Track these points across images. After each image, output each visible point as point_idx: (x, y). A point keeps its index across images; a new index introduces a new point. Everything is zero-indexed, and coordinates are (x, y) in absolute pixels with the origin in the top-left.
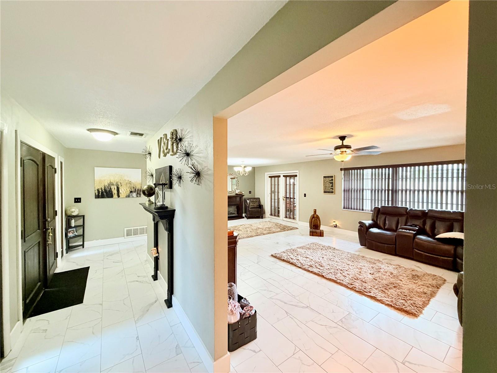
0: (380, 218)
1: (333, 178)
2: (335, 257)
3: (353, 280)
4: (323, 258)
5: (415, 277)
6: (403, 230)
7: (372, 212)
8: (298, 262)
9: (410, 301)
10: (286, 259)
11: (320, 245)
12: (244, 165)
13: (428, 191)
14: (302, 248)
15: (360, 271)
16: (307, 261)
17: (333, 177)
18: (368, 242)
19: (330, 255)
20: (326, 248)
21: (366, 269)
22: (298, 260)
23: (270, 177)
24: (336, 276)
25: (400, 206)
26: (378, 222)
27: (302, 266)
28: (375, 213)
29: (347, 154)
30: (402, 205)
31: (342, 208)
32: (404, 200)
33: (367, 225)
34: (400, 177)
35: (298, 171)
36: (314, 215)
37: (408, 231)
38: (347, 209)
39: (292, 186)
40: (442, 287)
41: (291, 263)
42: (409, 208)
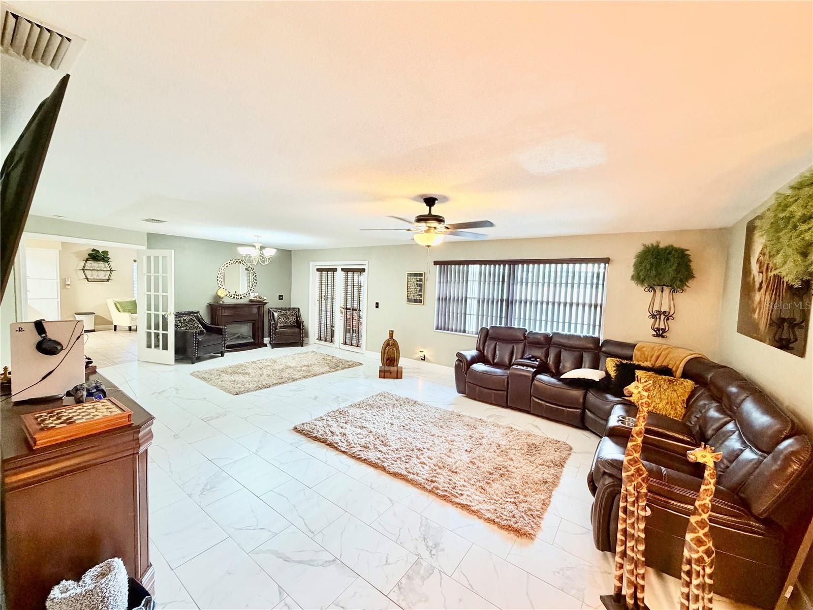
0: (488, 347)
1: (423, 278)
2: (413, 421)
3: (435, 470)
4: (392, 424)
5: (532, 449)
6: (519, 367)
7: (478, 336)
8: (343, 440)
9: (523, 504)
10: (321, 435)
11: (392, 398)
12: (260, 245)
13: (554, 304)
14: (358, 405)
15: (450, 447)
16: (361, 436)
17: (422, 276)
18: (469, 387)
19: (406, 418)
20: (402, 403)
21: (460, 442)
22: (345, 434)
23: (318, 270)
24: (408, 466)
25: (516, 327)
26: (485, 351)
27: (348, 448)
28: (482, 336)
29: (436, 233)
30: (519, 324)
31: (435, 329)
32: (522, 317)
33: (469, 358)
34: (519, 280)
35: (366, 263)
36: (389, 340)
37: (524, 368)
38: (441, 329)
39: (356, 289)
40: (568, 462)
41: (328, 445)
42: (527, 330)
